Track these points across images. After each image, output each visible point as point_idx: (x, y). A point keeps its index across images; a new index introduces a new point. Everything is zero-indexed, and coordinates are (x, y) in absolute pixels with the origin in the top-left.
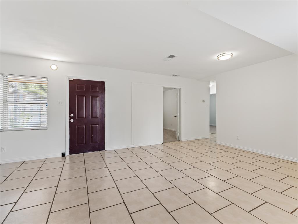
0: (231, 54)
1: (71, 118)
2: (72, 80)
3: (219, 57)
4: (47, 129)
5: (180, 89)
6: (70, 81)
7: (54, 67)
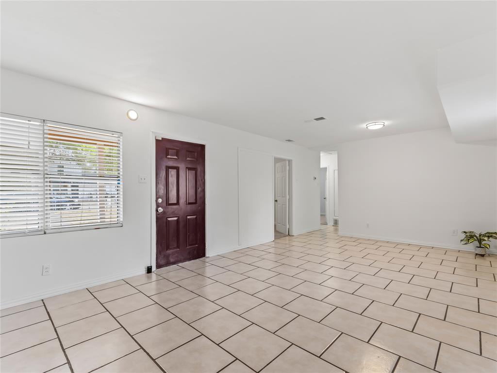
0: (383, 124)
1: (158, 205)
2: (161, 139)
3: (368, 126)
4: (122, 226)
5: (290, 161)
6: (157, 141)
7: (133, 115)
